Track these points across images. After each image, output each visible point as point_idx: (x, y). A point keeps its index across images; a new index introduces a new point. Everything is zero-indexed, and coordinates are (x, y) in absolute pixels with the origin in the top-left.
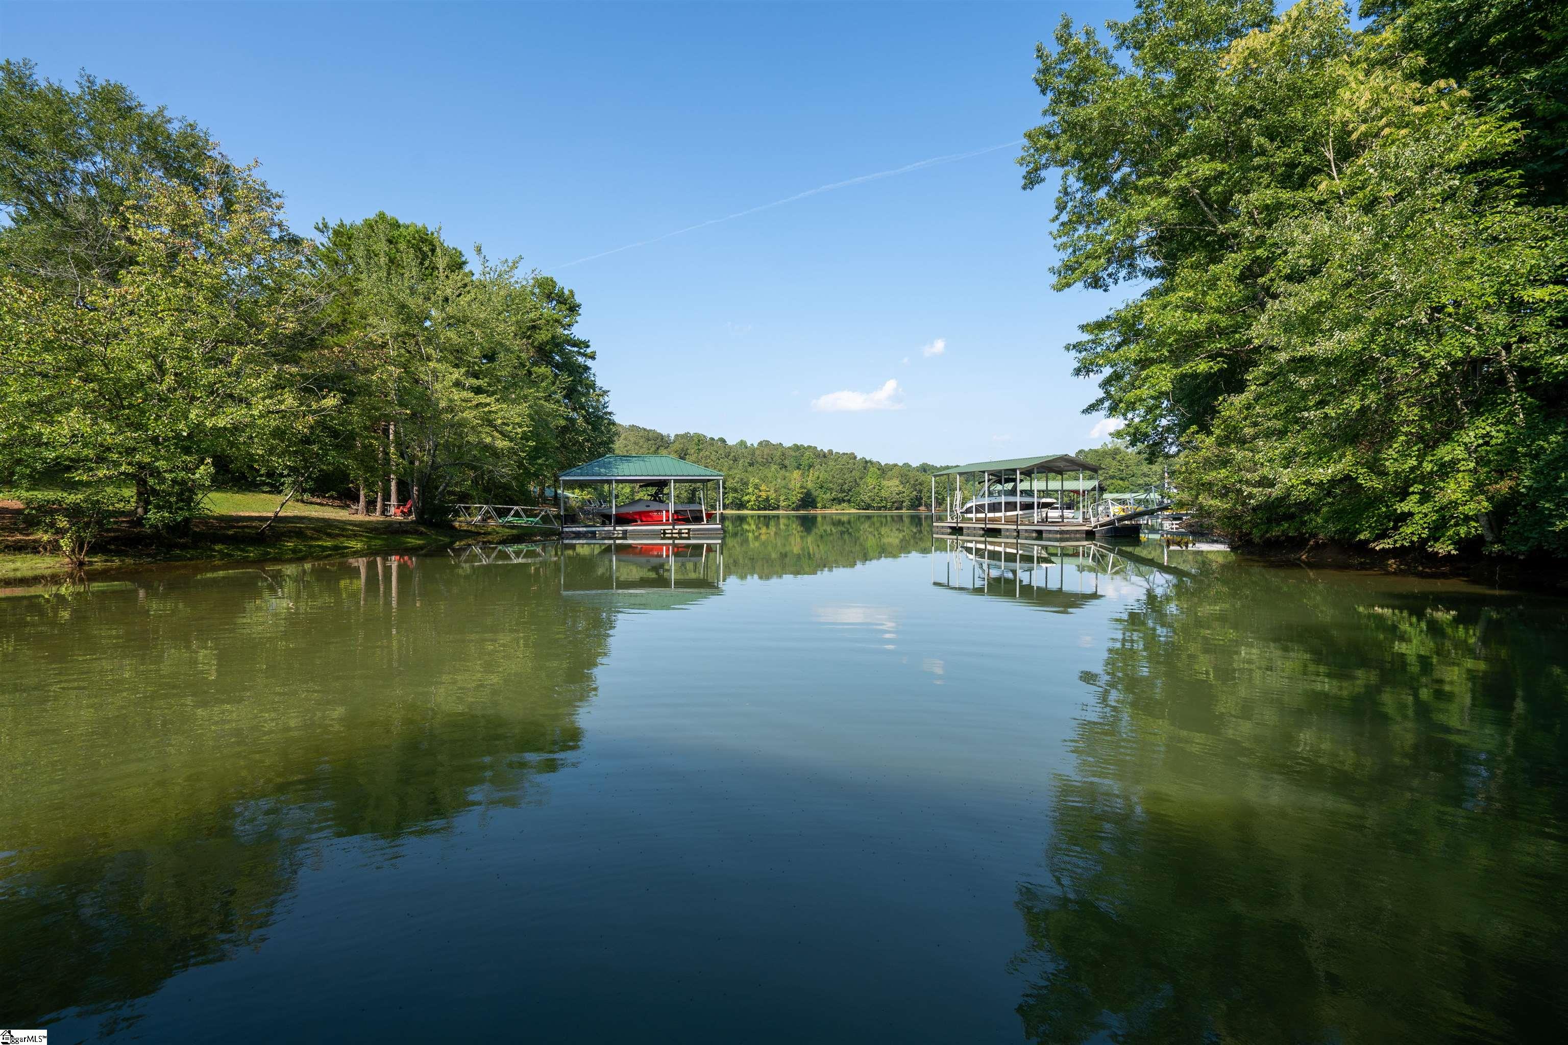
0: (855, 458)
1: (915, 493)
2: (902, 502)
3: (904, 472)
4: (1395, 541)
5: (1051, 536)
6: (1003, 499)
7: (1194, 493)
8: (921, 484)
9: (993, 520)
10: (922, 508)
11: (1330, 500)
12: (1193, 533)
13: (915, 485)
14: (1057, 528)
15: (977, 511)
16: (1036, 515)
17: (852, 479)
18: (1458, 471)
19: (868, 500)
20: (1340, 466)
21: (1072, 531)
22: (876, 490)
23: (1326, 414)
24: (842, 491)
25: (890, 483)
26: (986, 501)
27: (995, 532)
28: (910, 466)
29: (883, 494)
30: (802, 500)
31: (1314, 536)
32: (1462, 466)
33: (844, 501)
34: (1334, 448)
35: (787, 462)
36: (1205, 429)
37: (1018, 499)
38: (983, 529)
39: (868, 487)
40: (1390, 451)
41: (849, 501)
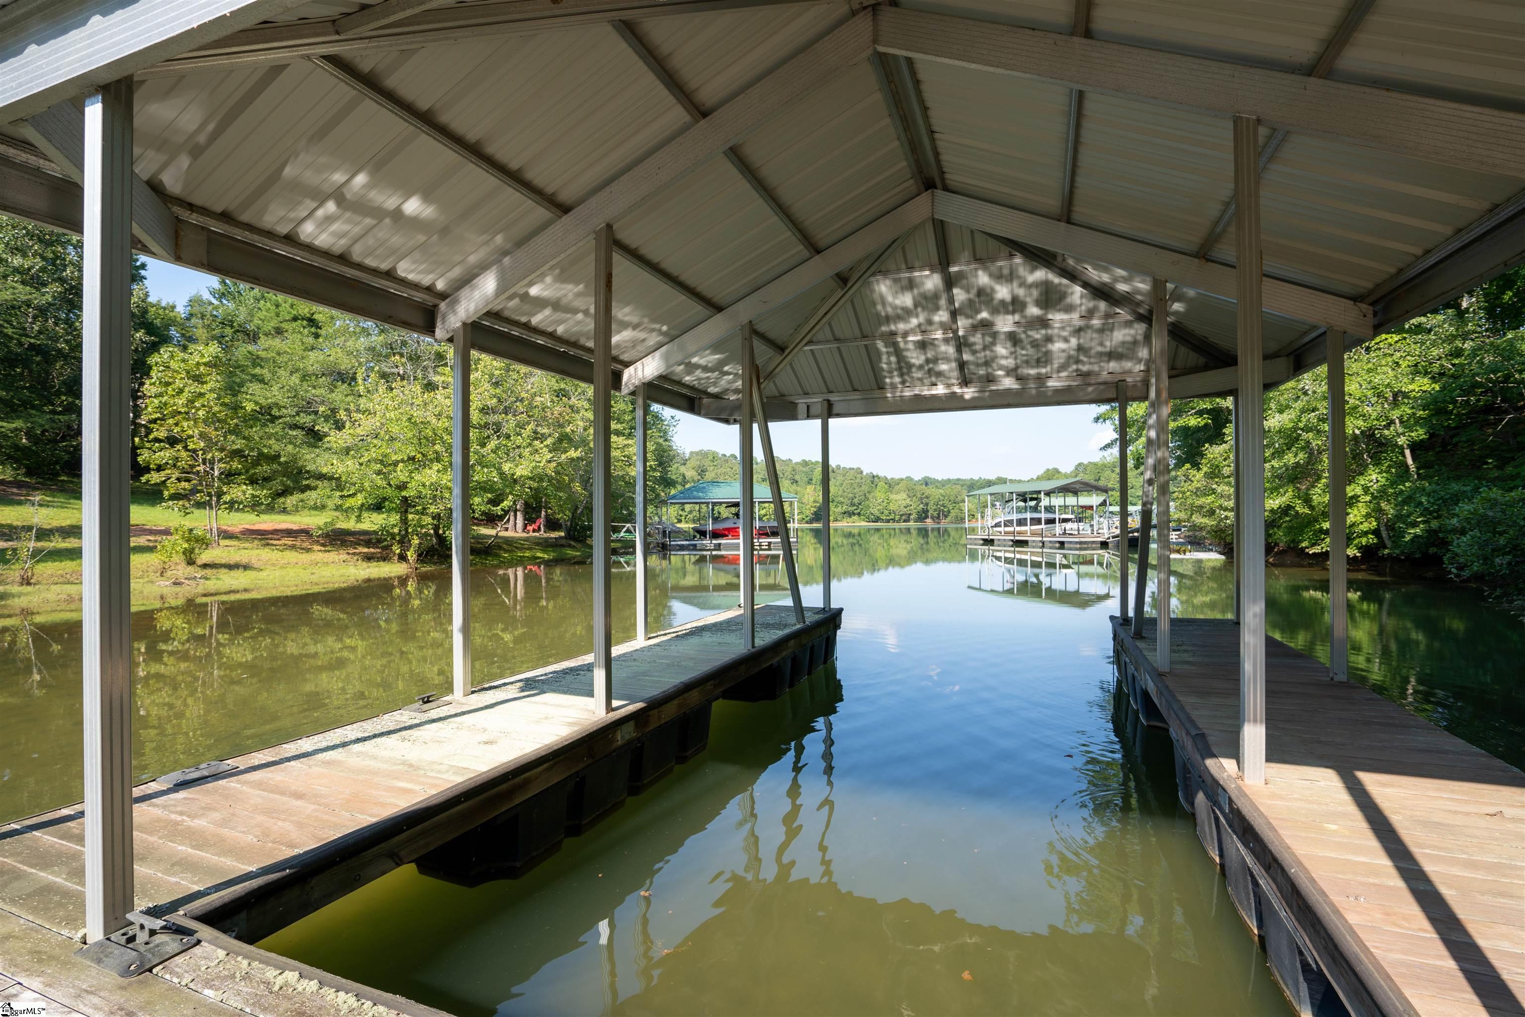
0: (862, 472)
1: (921, 506)
2: (910, 514)
3: (909, 486)
4: (1322, 548)
5: (1071, 546)
6: (1028, 515)
7: (1189, 513)
8: (927, 497)
9: (1019, 533)
10: (929, 520)
11: (1288, 519)
12: (1191, 543)
13: (921, 499)
14: (1077, 540)
15: (1005, 525)
16: (1058, 528)
17: (861, 493)
18: (1359, 501)
19: (877, 514)
20: (1284, 499)
21: (1089, 542)
22: (885, 504)
23: (1273, 466)
24: (852, 505)
25: (898, 497)
26: (1015, 517)
27: (1023, 543)
28: (912, 479)
29: (892, 507)
30: (815, 513)
31: (1277, 544)
32: (1361, 499)
33: (854, 514)
34: (1281, 486)
35: (797, 477)
36: (1196, 466)
37: (1043, 516)
38: (1012, 540)
39: (877, 501)
40: (1316, 489)
41: (859, 514)
